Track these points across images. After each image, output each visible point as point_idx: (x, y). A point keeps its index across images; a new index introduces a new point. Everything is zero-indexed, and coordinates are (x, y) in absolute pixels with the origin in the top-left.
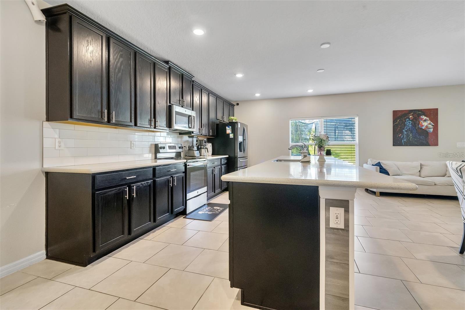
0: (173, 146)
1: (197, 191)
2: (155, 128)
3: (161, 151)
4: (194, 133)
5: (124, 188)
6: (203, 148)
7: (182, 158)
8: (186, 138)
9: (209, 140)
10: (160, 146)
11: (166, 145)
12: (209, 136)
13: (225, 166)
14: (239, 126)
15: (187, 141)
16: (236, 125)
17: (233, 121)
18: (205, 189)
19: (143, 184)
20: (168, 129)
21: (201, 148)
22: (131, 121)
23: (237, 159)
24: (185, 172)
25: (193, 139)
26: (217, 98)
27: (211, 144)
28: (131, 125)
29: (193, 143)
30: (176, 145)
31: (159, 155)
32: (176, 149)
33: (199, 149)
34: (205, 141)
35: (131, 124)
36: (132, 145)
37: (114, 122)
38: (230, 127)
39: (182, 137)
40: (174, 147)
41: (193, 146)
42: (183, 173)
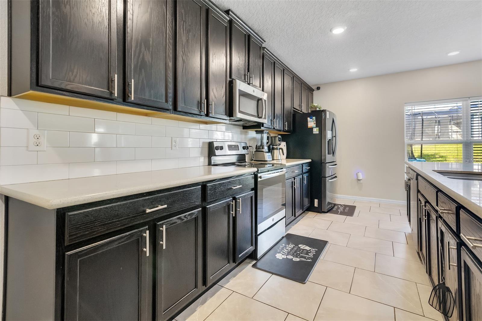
0: (235, 146)
1: (271, 219)
2: (207, 115)
3: (218, 152)
4: (265, 125)
5: (142, 231)
6: (277, 149)
7: (246, 164)
8: (252, 133)
9: (284, 138)
10: (215, 145)
11: (224, 144)
12: (284, 131)
13: (307, 174)
14: (328, 116)
15: (254, 139)
16: (323, 114)
17: (317, 110)
18: (282, 213)
19: (183, 218)
20: (228, 118)
21: (273, 149)
22: (167, 101)
23: (325, 165)
24: (255, 189)
25: (263, 134)
26: (294, 78)
27: (285, 142)
28: (167, 108)
29: (262, 142)
30: (238, 144)
31: (215, 159)
32: (239, 150)
33: (271, 150)
34: (279, 138)
35: (166, 106)
36: (174, 143)
37: (133, 99)
38: (314, 118)
39: (247, 132)
40: (236, 148)
41: (262, 146)
42: (252, 190)
